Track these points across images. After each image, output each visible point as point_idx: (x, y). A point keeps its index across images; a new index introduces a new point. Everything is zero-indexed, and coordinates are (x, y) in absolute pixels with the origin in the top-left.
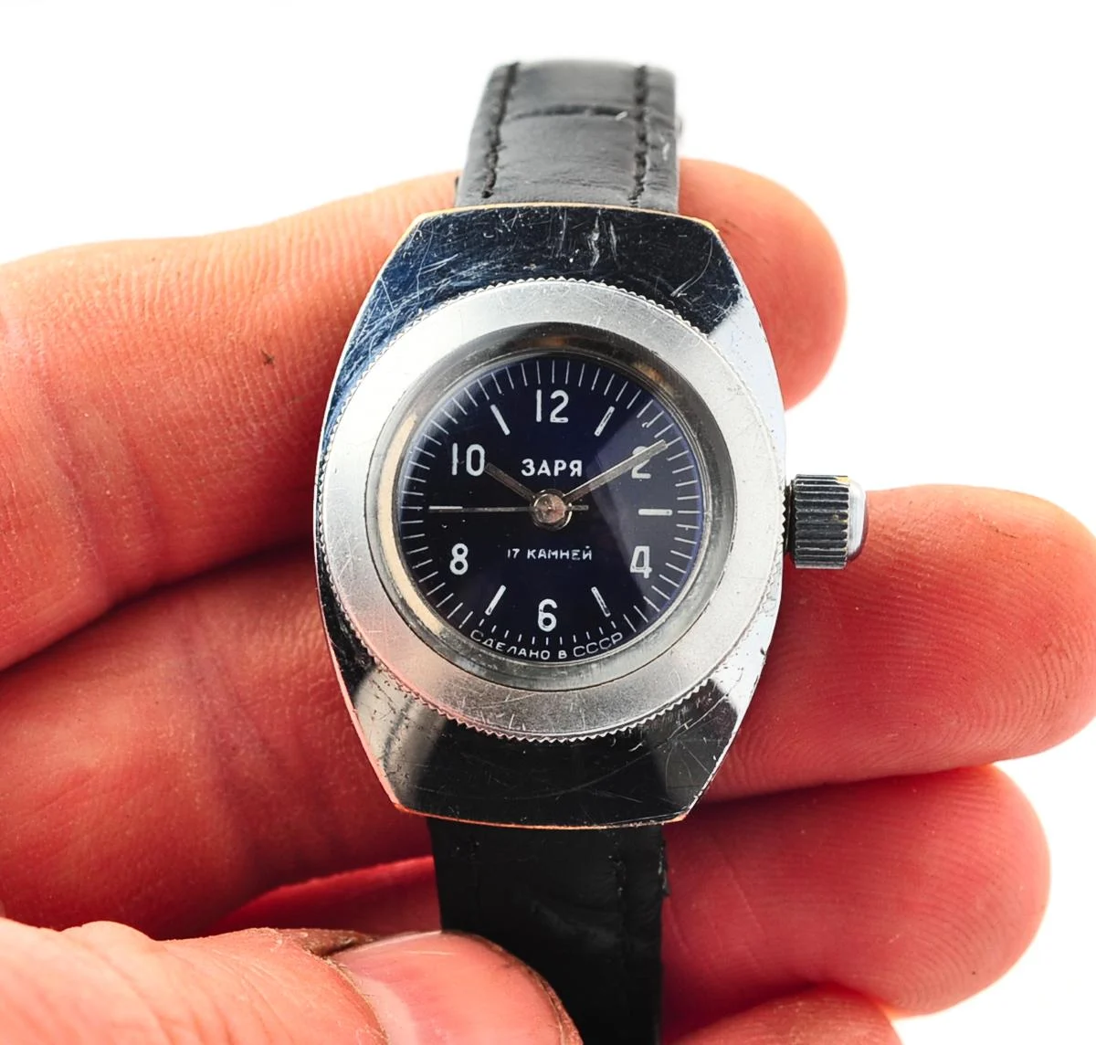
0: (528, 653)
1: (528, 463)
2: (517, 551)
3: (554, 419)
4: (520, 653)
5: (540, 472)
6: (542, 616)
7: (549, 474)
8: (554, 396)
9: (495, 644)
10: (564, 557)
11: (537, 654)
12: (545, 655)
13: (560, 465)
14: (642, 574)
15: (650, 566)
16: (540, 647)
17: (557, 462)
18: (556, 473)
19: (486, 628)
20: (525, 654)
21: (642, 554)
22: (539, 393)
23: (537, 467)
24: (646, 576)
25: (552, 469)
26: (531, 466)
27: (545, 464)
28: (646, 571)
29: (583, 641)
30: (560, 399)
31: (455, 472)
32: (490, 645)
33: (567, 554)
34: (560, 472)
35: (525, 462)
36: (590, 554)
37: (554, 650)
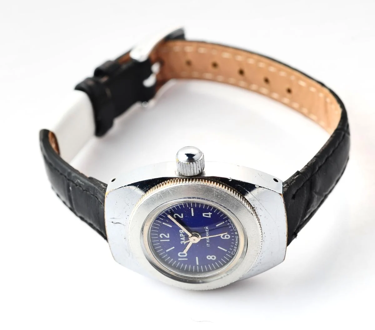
0: (237, 241)
1: (182, 242)
2: (207, 244)
3: (168, 237)
4: (237, 243)
5: (184, 240)
6: (225, 238)
7: (184, 238)
8: (162, 237)
9: (235, 249)
10: (208, 233)
11: (237, 239)
12: (237, 237)
13: (181, 235)
14: (211, 215)
15: (208, 213)
16: (235, 238)
17: (181, 236)
18: (184, 236)
19: (231, 251)
20: (237, 242)
21: (205, 215)
22: (161, 241)
23: (182, 240)
24: (211, 214)
25: (183, 237)
26: (183, 242)
27: (182, 239)
28: (210, 214)
29: (232, 228)
30: (162, 236)
31: (187, 259)
32: (236, 250)
33: (207, 233)
34: (183, 235)
35: (182, 243)
36: (206, 227)
37: (235, 235)
